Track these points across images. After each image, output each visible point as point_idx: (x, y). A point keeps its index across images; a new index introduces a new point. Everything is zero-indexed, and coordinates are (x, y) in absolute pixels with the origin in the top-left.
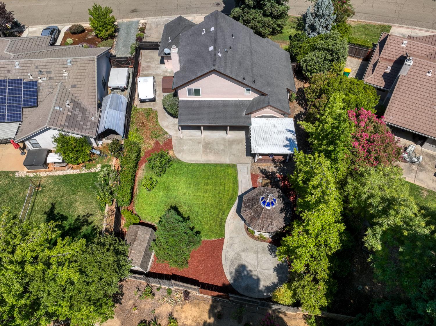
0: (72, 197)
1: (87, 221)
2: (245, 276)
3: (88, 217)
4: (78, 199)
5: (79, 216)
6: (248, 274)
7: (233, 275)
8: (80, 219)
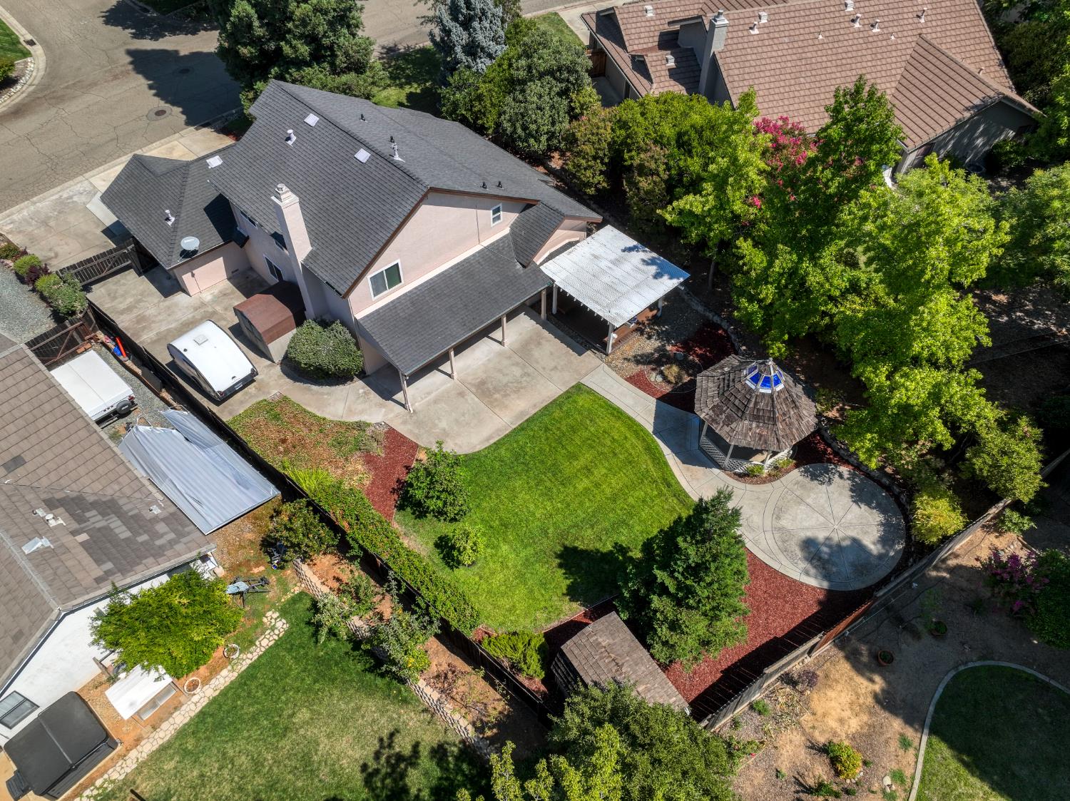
0: (286, 744)
1: (400, 758)
2: (831, 555)
3: (390, 746)
4: (311, 732)
5: (364, 767)
6: (830, 547)
7: (813, 571)
8: (377, 771)
